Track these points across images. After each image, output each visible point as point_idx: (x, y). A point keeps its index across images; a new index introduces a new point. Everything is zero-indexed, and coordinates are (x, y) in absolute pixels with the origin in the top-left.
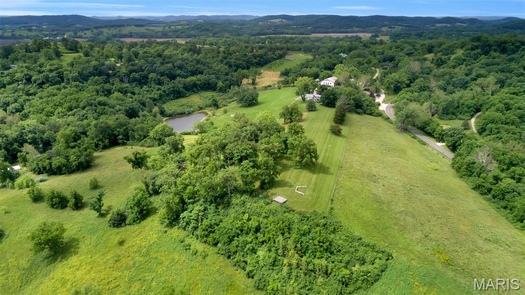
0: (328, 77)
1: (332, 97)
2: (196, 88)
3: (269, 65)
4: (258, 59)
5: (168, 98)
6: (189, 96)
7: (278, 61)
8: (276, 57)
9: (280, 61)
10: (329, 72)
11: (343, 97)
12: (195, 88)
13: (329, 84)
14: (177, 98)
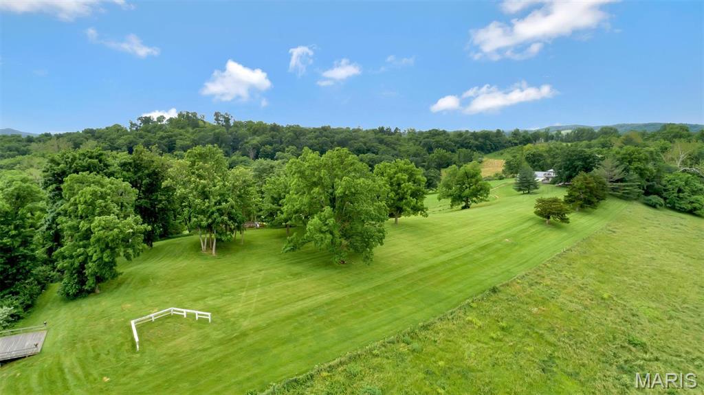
3: (501, 151)
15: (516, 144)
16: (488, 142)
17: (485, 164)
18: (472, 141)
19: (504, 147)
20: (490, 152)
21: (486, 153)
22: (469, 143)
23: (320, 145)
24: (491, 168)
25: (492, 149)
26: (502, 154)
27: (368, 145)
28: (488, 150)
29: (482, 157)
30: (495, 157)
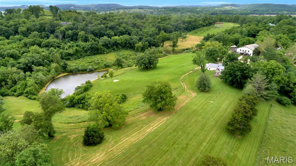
0: (249, 44)
1: (239, 73)
2: (117, 46)
3: (196, 30)
4: (186, 24)
5: (85, 54)
6: (107, 53)
7: (205, 28)
8: (205, 24)
9: (207, 28)
10: (251, 39)
11: (259, 77)
12: (115, 47)
13: (247, 52)
14: (94, 54)
15: (204, 26)
16: (190, 25)
17: (187, 38)
18: (182, 25)
19: (198, 28)
20: (191, 31)
21: (189, 31)
22: (180, 26)
23: (99, 30)
24: (190, 42)
25: (192, 29)
26: (196, 32)
27: (126, 28)
28: (190, 30)
29: (186, 34)
30: (193, 34)
